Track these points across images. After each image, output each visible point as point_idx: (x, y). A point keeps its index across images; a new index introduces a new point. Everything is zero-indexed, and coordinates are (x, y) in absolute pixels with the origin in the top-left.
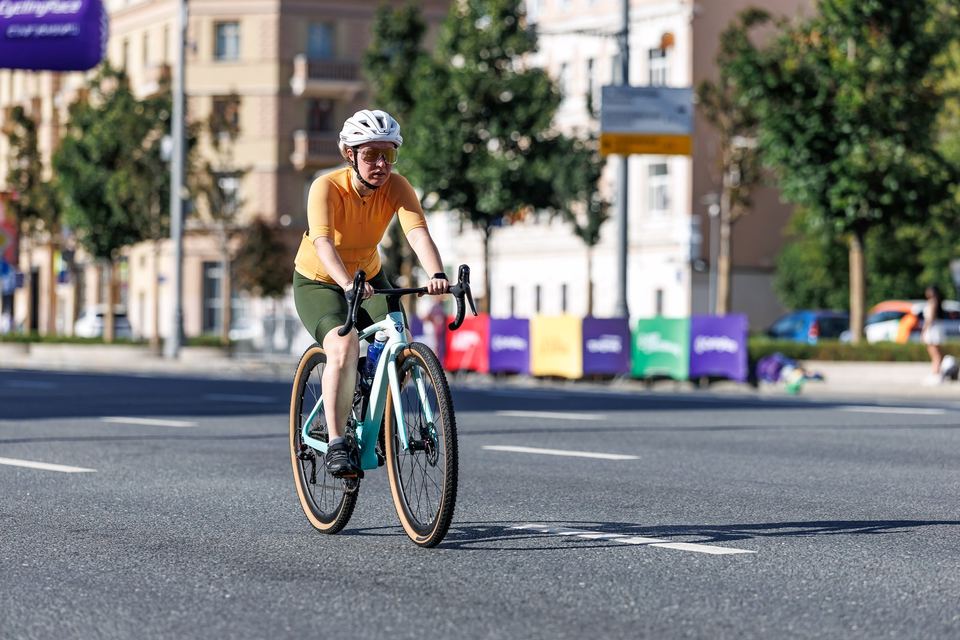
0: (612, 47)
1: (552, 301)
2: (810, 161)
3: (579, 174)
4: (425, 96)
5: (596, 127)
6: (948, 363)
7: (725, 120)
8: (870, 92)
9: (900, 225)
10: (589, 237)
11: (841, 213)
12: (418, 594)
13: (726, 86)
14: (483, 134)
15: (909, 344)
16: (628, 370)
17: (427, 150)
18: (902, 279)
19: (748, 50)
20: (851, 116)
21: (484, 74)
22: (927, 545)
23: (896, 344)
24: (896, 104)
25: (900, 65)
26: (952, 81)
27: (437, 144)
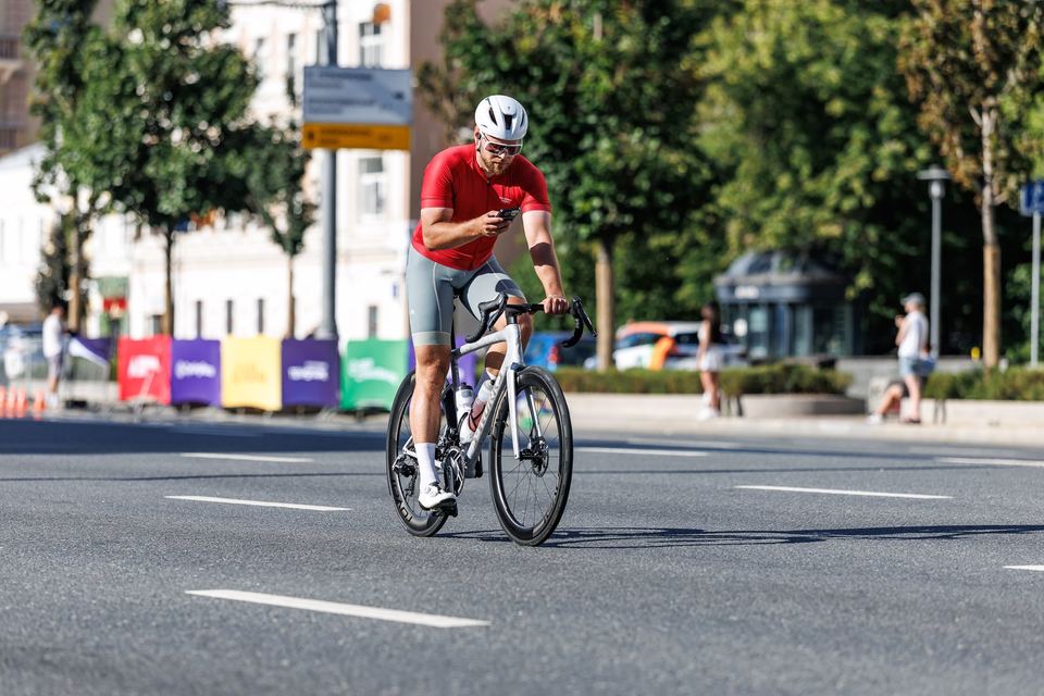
0: (316, 21)
1: (245, 318)
2: (549, 156)
3: (278, 170)
4: (97, 79)
5: (298, 115)
7: (450, 109)
8: (620, 77)
9: (653, 233)
10: (289, 245)
11: (585, 219)
12: (93, 675)
13: (450, 68)
14: (165, 124)
16: (337, 402)
17: (98, 141)
18: (656, 295)
19: (477, 27)
20: (597, 104)
21: (166, 51)
22: (688, 616)
24: (650, 90)
25: (653, 46)
26: (715, 65)
27: (111, 132)
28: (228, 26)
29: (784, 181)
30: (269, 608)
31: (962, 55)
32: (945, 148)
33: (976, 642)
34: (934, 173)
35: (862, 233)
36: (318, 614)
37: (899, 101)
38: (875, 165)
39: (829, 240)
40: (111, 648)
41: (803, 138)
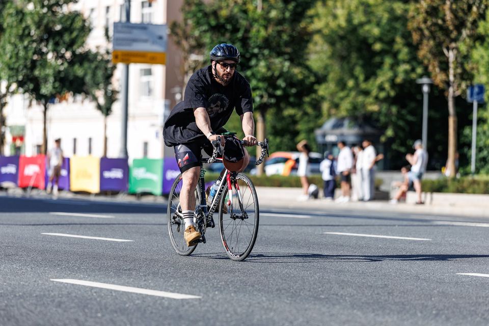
1: (82, 146)
3: (100, 73)
4: (11, 27)
5: (110, 47)
6: (313, 188)
7: (185, 44)
8: (270, 30)
9: (286, 108)
10: (105, 110)
12: (3, 319)
13: (186, 24)
14: (45, 50)
15: (290, 177)
16: (127, 189)
17: (11, 58)
18: (286, 139)
19: (200, 4)
20: (258, 43)
21: (46, 14)
22: (300, 295)
23: (283, 177)
25: (287, 15)
26: (318, 24)
27: (17, 54)
28: (76, 2)
29: (351, 83)
30: (92, 288)
31: (440, 22)
32: (430, 68)
33: (442, 310)
34: (425, 80)
35: (389, 109)
36: (115, 291)
37: (409, 44)
38: (395, 76)
39: (372, 113)
40: (13, 306)
41: (361, 62)
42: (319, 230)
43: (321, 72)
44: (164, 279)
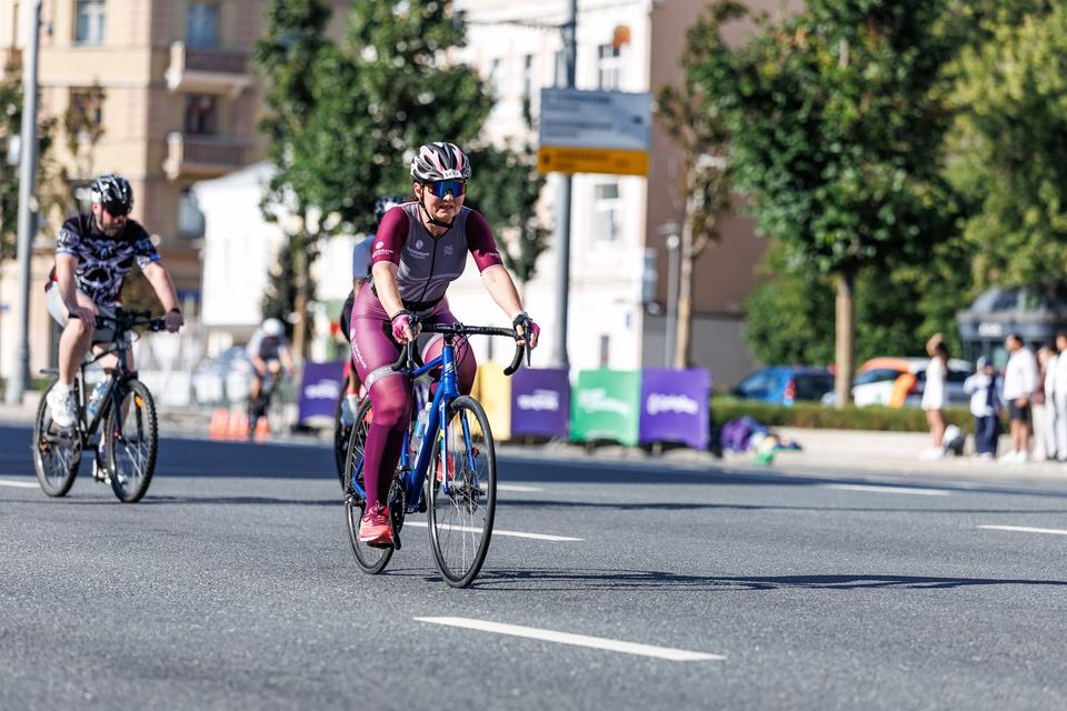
0: (555, 42)
2: (791, 185)
3: (512, 194)
4: (328, 96)
5: (534, 138)
6: (952, 433)
7: (689, 134)
8: (865, 106)
9: (897, 267)
10: (522, 270)
11: (826, 250)
13: (691, 93)
14: (398, 144)
16: (567, 432)
17: (329, 160)
18: (897, 331)
19: (720, 51)
20: (841, 133)
21: (400, 69)
22: (930, 655)
23: (891, 409)
24: (896, 120)
25: (901, 73)
26: (964, 94)
27: (341, 153)
28: (463, 45)
29: (1032, 216)
30: (499, 636)
36: (548, 643)
40: (337, 673)
41: (1052, 173)
42: (966, 521)
43: (970, 193)
44: (648, 619)
